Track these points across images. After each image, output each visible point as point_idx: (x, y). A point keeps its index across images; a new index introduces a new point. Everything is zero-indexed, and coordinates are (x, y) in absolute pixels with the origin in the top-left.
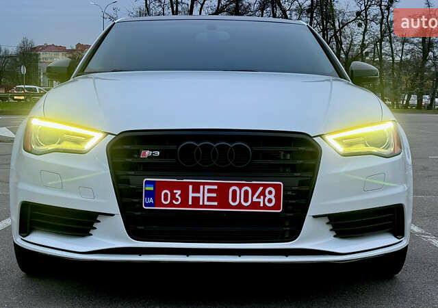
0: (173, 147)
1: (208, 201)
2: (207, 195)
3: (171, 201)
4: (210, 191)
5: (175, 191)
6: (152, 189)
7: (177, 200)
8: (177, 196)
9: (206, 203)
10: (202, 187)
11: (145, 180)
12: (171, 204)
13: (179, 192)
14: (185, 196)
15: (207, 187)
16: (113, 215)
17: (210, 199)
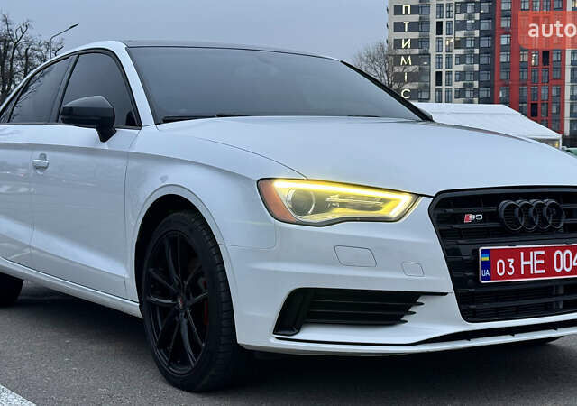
0: (493, 209)
1: (537, 269)
2: (536, 262)
3: (506, 272)
4: (539, 257)
5: (509, 260)
6: (487, 259)
7: (511, 270)
8: (511, 266)
9: (536, 272)
10: (531, 253)
11: (481, 249)
12: (506, 276)
13: (512, 261)
14: (517, 264)
15: (536, 253)
16: (446, 294)
17: (539, 267)
